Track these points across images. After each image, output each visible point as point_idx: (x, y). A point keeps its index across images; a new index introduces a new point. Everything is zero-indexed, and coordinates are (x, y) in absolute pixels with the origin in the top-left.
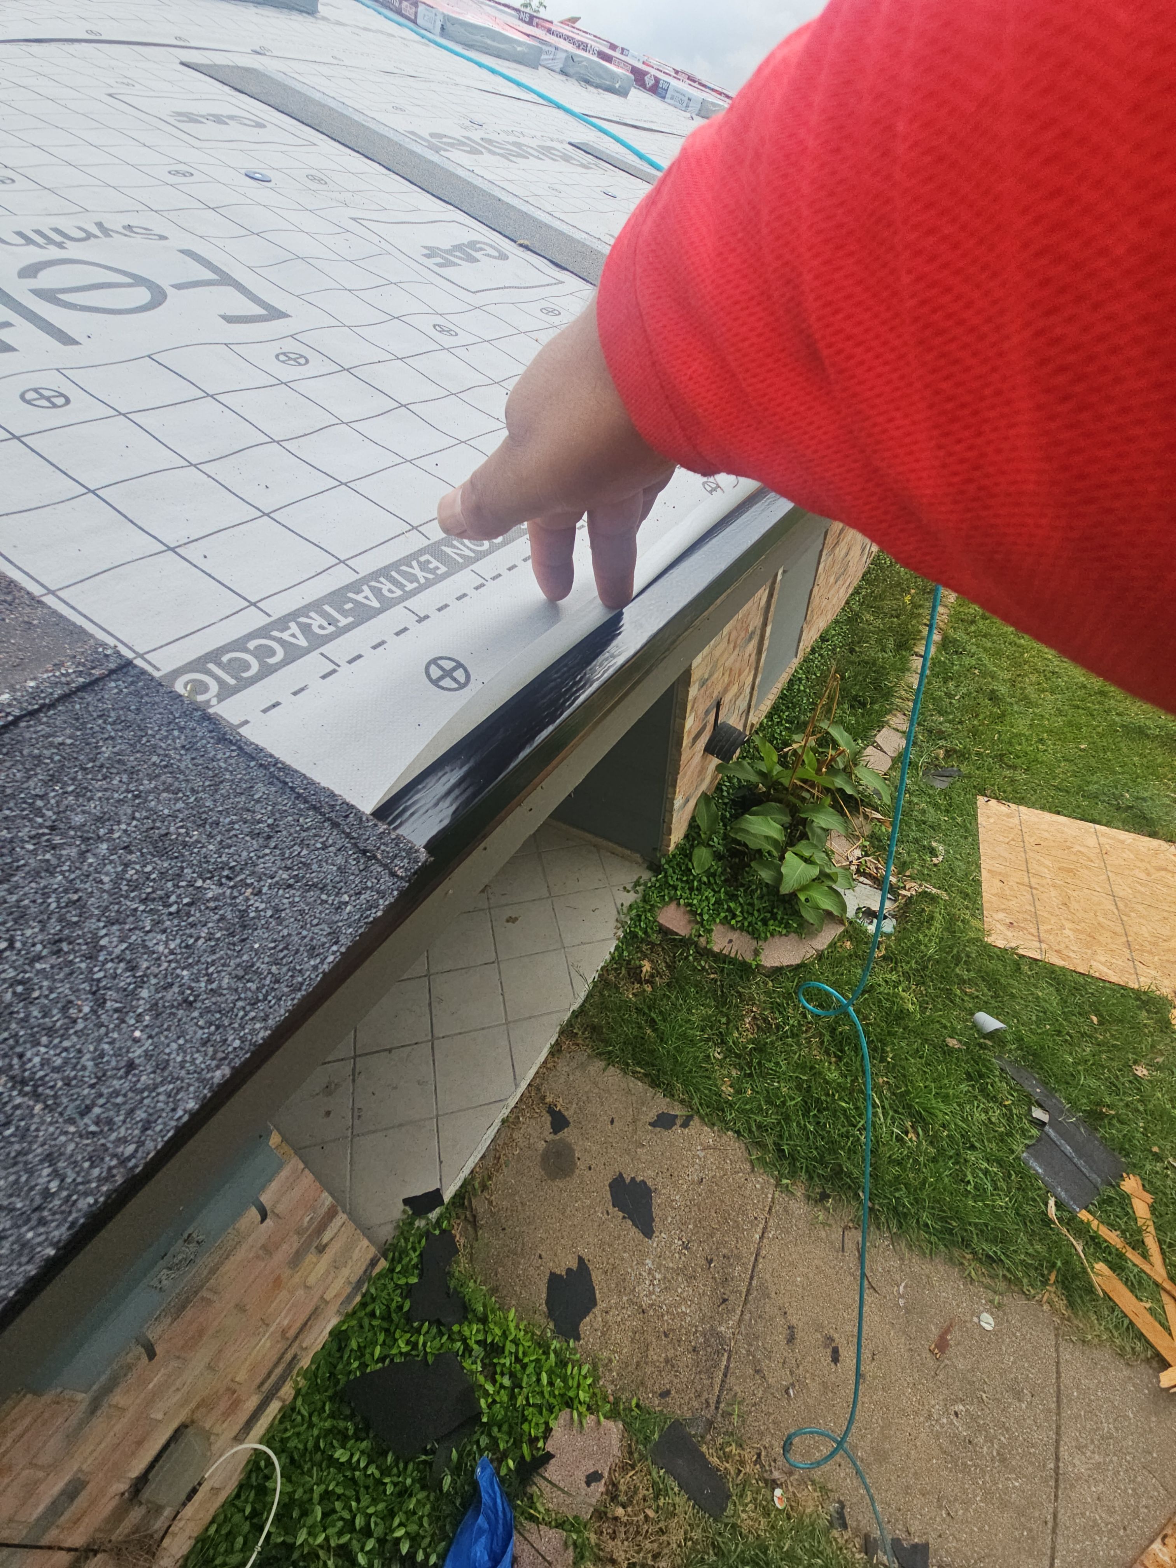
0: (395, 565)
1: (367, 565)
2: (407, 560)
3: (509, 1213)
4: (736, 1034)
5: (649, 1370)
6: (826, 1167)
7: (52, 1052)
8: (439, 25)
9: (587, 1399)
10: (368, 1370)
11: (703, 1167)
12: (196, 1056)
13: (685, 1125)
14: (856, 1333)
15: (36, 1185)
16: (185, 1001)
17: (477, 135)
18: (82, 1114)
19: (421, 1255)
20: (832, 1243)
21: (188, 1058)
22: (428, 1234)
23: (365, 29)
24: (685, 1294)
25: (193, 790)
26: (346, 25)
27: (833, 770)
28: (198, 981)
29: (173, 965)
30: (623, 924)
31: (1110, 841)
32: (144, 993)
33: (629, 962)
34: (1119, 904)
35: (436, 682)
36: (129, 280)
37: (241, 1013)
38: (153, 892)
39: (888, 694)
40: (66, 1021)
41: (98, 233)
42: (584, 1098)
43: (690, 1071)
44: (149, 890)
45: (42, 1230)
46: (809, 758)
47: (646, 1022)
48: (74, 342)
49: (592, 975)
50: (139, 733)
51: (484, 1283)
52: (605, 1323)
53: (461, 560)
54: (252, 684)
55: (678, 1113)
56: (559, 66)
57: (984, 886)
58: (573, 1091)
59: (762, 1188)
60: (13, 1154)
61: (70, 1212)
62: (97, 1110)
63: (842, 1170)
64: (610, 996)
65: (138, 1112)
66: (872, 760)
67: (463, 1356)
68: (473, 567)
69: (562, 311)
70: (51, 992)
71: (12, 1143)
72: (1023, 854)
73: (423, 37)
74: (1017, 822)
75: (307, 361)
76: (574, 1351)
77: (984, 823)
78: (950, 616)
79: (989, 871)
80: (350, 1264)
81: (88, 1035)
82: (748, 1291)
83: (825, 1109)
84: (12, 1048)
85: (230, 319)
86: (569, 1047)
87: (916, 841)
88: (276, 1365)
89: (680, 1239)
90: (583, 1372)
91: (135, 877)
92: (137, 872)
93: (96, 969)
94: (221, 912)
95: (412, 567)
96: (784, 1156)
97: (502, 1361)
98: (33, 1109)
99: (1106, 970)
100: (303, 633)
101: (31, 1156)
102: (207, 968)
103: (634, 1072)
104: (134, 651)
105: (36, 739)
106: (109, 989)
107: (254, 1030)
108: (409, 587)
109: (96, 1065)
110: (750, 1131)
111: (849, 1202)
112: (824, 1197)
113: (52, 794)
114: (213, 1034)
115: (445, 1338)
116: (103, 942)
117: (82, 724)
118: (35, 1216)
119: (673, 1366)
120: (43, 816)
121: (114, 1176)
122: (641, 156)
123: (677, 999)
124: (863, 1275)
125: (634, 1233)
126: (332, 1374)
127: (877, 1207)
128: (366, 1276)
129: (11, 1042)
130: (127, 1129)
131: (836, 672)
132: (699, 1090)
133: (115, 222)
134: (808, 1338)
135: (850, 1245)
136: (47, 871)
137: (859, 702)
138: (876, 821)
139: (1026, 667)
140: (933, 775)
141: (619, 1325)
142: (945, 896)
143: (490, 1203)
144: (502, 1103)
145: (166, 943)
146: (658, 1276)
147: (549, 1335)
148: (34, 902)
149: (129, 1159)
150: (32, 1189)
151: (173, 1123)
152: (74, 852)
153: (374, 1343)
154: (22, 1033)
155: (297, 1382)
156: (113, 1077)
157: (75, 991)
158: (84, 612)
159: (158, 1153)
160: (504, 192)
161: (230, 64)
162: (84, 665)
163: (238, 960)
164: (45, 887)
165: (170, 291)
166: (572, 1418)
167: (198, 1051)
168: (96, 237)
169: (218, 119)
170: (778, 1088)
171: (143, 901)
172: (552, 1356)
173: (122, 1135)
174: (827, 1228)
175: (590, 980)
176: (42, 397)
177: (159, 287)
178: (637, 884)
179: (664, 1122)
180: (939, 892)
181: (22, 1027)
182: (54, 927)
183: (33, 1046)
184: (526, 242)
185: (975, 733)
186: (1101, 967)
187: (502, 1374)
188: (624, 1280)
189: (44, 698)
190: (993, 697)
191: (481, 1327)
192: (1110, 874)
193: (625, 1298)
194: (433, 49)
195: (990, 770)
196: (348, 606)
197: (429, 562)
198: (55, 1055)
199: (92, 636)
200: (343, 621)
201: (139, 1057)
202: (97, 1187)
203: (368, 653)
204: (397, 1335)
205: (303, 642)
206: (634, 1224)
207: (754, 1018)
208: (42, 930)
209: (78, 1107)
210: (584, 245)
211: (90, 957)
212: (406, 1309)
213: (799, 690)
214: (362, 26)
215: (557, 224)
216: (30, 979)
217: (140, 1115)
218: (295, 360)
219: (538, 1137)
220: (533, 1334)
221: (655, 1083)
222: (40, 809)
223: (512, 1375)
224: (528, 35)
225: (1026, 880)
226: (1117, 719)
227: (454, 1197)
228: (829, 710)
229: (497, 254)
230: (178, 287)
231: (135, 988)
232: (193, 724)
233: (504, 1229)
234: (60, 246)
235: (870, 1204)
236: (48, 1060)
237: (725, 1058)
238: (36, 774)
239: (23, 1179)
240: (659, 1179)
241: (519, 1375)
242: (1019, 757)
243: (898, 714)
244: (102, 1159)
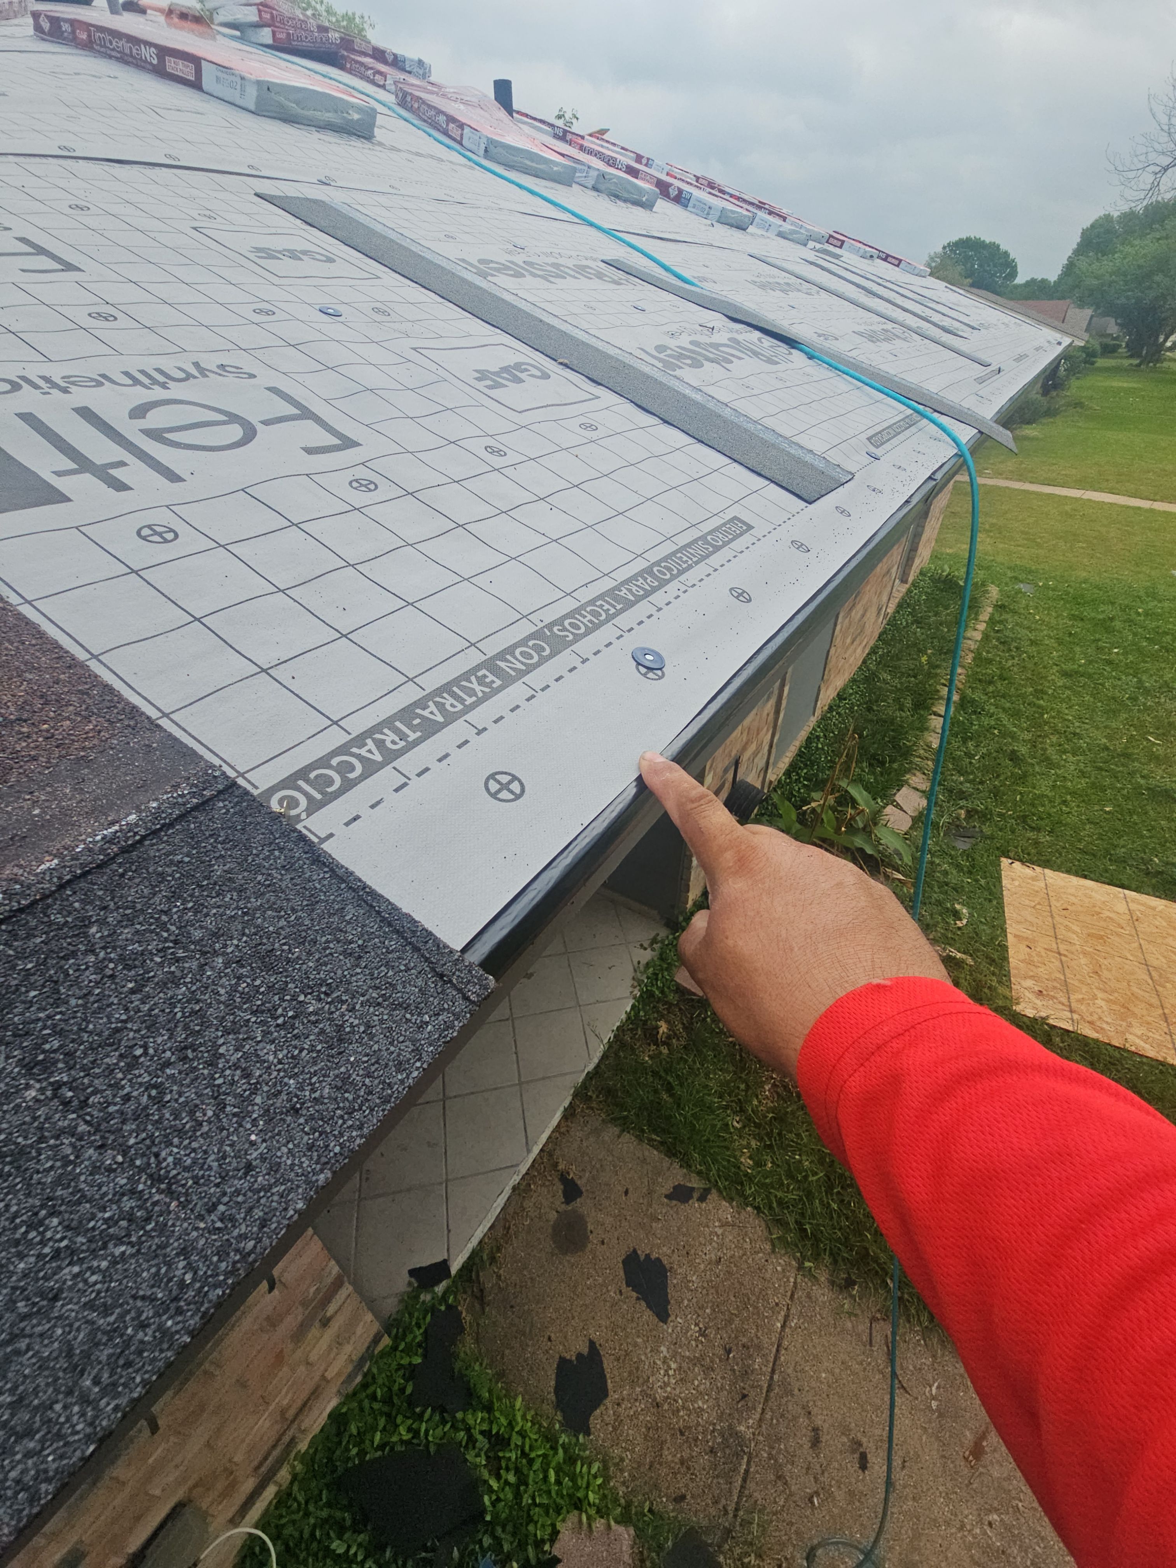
0: (456, 681)
1: (432, 682)
2: (466, 676)
3: (518, 1289)
4: (755, 1102)
5: (664, 1471)
6: (851, 1250)
7: (182, 1153)
8: (483, 147)
9: (597, 1501)
10: (368, 1458)
11: (721, 1246)
12: (303, 1159)
13: (702, 1199)
14: (885, 1438)
15: (174, 1276)
16: (293, 1108)
17: (519, 259)
18: (209, 1212)
19: (426, 1331)
20: (859, 1335)
21: (296, 1162)
22: (433, 1310)
23: (418, 154)
24: (703, 1387)
25: (293, 910)
26: (399, 150)
27: (852, 829)
28: (304, 1090)
29: (282, 1074)
30: (640, 982)
31: (1142, 908)
32: (258, 1100)
33: (645, 1022)
34: (1153, 973)
35: (494, 795)
36: (223, 418)
37: (340, 1122)
38: (263, 1004)
39: (906, 753)
40: (193, 1123)
41: (196, 373)
42: (598, 1166)
43: (708, 1141)
44: (259, 1003)
45: (180, 1318)
46: (828, 817)
47: (662, 1085)
48: (179, 479)
49: (608, 1036)
50: (245, 852)
51: (490, 1366)
52: (617, 1415)
53: (513, 673)
54: (336, 798)
55: (695, 1185)
56: (590, 182)
57: (1011, 952)
58: (586, 1158)
59: (783, 1270)
60: (154, 1247)
61: (202, 1303)
62: (222, 1208)
63: (868, 1254)
64: (625, 1058)
65: (256, 1211)
66: (892, 819)
67: (466, 1447)
68: (524, 679)
69: (599, 426)
70: (180, 1096)
71: (153, 1237)
72: (1050, 919)
73: (470, 159)
74: (1043, 885)
75: (376, 487)
76: (584, 1448)
77: (1009, 886)
78: (967, 676)
79: (1016, 936)
80: (353, 1339)
81: (212, 1137)
82: (770, 1386)
83: (848, 1186)
84: (149, 1148)
85: (309, 451)
86: (582, 1111)
87: (939, 903)
88: (274, 1447)
89: (696, 1325)
90: (593, 1471)
91: (247, 990)
92: (248, 985)
93: (217, 1076)
94: (321, 1026)
95: (471, 682)
96: (807, 1236)
97: (507, 1455)
98: (169, 1206)
99: (1142, 1044)
100: (378, 748)
101: (168, 1250)
102: (310, 1078)
103: (650, 1140)
104: (237, 771)
105: (160, 857)
106: (228, 1094)
107: (352, 1137)
108: (469, 701)
109: (220, 1165)
110: (771, 1208)
111: (876, 1289)
112: (849, 1283)
113: (175, 910)
114: (317, 1140)
115: (448, 1426)
116: (221, 1051)
117: (197, 843)
118: (173, 1306)
119: (688, 1468)
120: (168, 930)
121: (238, 1270)
122: (667, 269)
123: (694, 1062)
124: (894, 1375)
125: (648, 1315)
126: (330, 1459)
127: (906, 1296)
128: (368, 1355)
129: (148, 1142)
130: (247, 1226)
131: (854, 732)
132: (717, 1161)
133: (210, 362)
134: (834, 1442)
135: (878, 1338)
136: (172, 982)
137: (878, 760)
138: (897, 882)
139: (1046, 728)
140: (954, 835)
141: (631, 1420)
142: (970, 961)
143: (499, 1277)
144: (512, 1170)
145: (275, 1053)
146: (673, 1366)
147: (557, 1426)
148: (163, 1011)
149: (249, 1254)
150: (170, 1280)
151: (286, 1222)
152: (194, 965)
153: (374, 1429)
154: (157, 1134)
155: (293, 1467)
156: (234, 1177)
157: (199, 1095)
158: (193, 733)
159: (273, 1248)
160: (544, 313)
161: (301, 196)
162: (196, 786)
163: (336, 1072)
164: (172, 998)
165: (259, 427)
166: (580, 1521)
167: (305, 1155)
168: (195, 377)
169: (294, 255)
170: (800, 1161)
171: (254, 1013)
172: (561, 1451)
173: (243, 1231)
174: (853, 1318)
175: (606, 1041)
176: (156, 533)
177: (250, 423)
178: (654, 941)
179: (681, 1194)
180: (964, 956)
181: (157, 1129)
182: (181, 1035)
183: (167, 1147)
184: (566, 361)
185: (996, 793)
186: (1138, 1041)
187: (508, 1469)
188: (637, 1369)
189: (165, 818)
190: (1014, 757)
191: (487, 1416)
192: (1142, 942)
193: (638, 1389)
194: (478, 172)
195: (1013, 832)
196: (417, 721)
197: (485, 676)
198: (186, 1155)
199: (201, 757)
200: (413, 736)
201: (256, 1159)
202: (225, 1280)
203: (435, 766)
204: (399, 1419)
205: (378, 757)
206: (649, 1306)
207: (774, 1085)
208: (170, 1038)
209: (206, 1204)
210: (618, 360)
211: (211, 1064)
212: (409, 1390)
213: (817, 747)
214: (414, 150)
215: (593, 341)
216: (162, 1083)
217: (258, 1213)
218: (365, 486)
219: (551, 1208)
220: (541, 1426)
221: (671, 1152)
222: (165, 923)
223: (518, 1471)
224: (563, 155)
225: (1054, 946)
226: (1142, 782)
227: (460, 1270)
228: (848, 769)
229: (539, 374)
230: (266, 423)
231: (250, 1095)
232: (290, 845)
233: (512, 1307)
234: (164, 386)
235: (899, 1294)
236: (180, 1159)
237: (744, 1127)
238: (160, 891)
239: (163, 1270)
240: (675, 1257)
241: (525, 1471)
242: (1042, 819)
243: (918, 773)
244: (228, 1254)
